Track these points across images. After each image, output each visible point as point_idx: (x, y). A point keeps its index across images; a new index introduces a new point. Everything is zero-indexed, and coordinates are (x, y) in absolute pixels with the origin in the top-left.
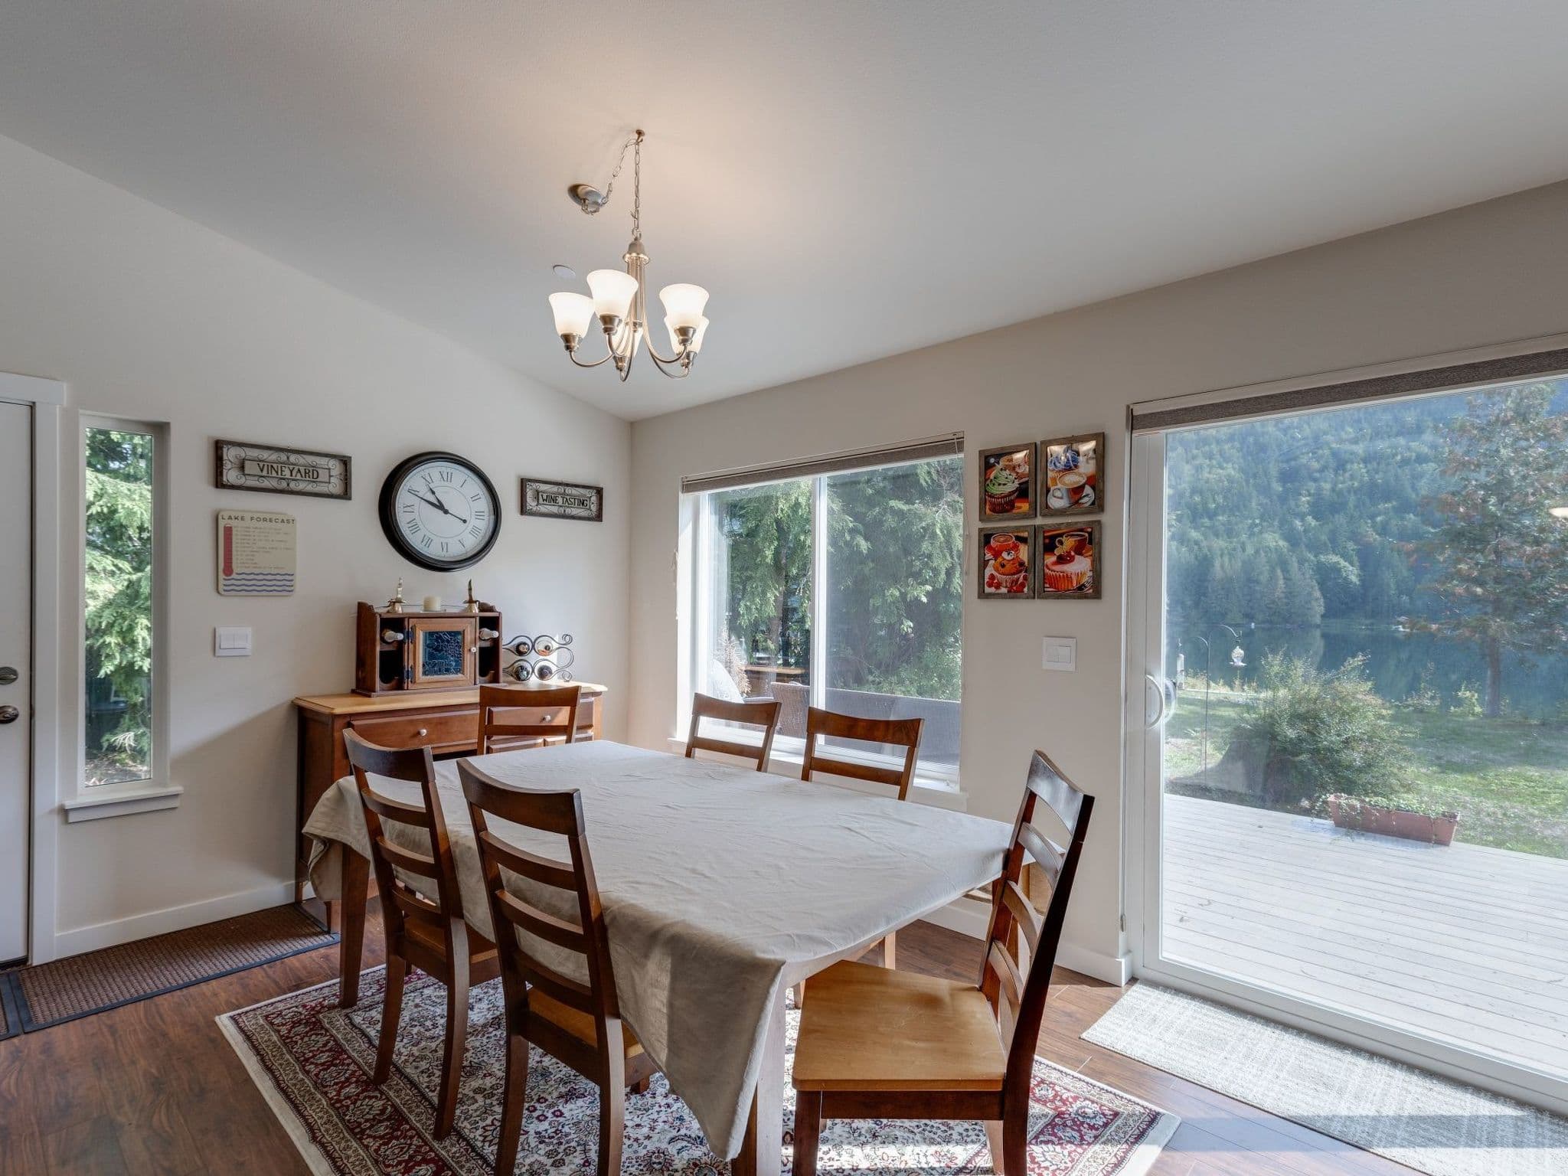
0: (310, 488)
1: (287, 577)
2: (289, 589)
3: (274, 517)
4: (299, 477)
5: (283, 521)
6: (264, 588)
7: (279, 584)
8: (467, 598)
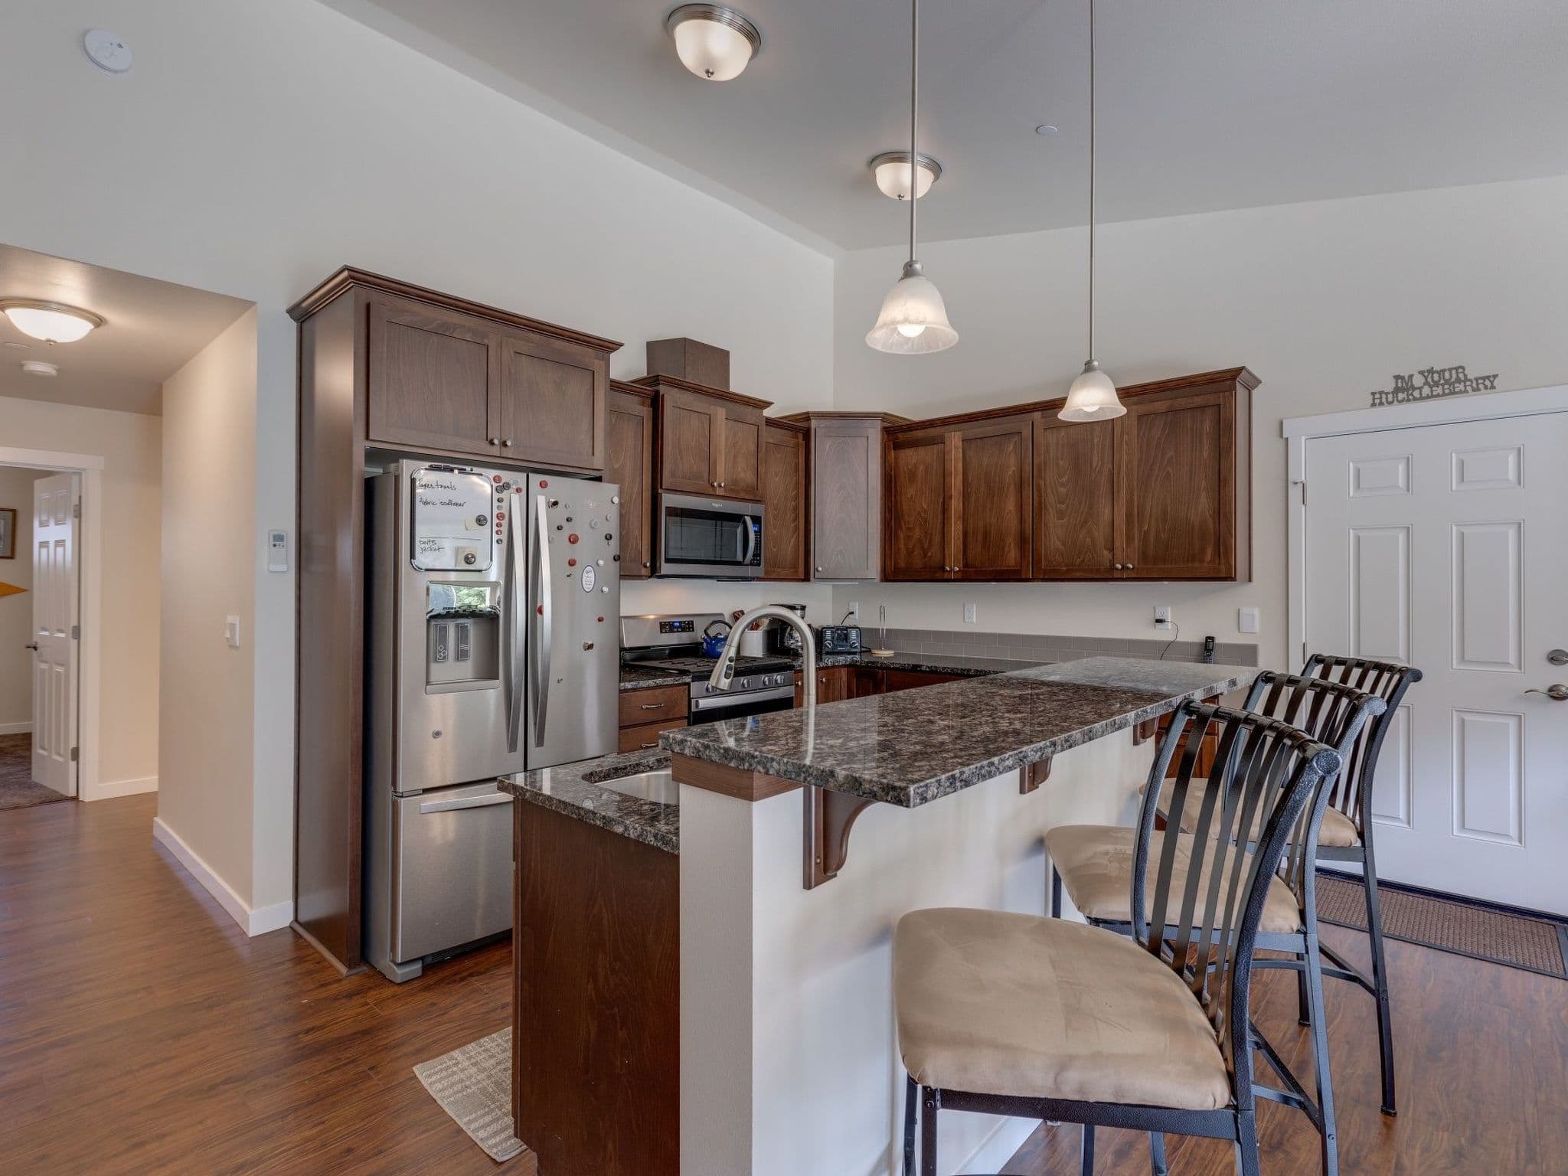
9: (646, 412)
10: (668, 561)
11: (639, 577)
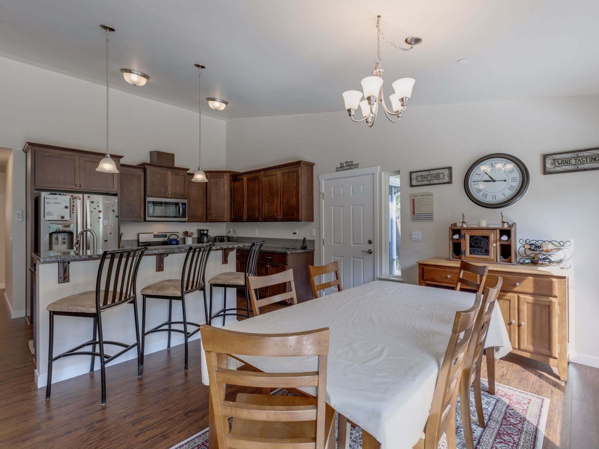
0: (437, 182)
1: (431, 214)
2: (431, 218)
3: (426, 194)
4: (433, 178)
5: (429, 195)
6: (424, 218)
7: (428, 217)
8: (502, 221)
9: (142, 174)
10: (148, 217)
11: (140, 221)
